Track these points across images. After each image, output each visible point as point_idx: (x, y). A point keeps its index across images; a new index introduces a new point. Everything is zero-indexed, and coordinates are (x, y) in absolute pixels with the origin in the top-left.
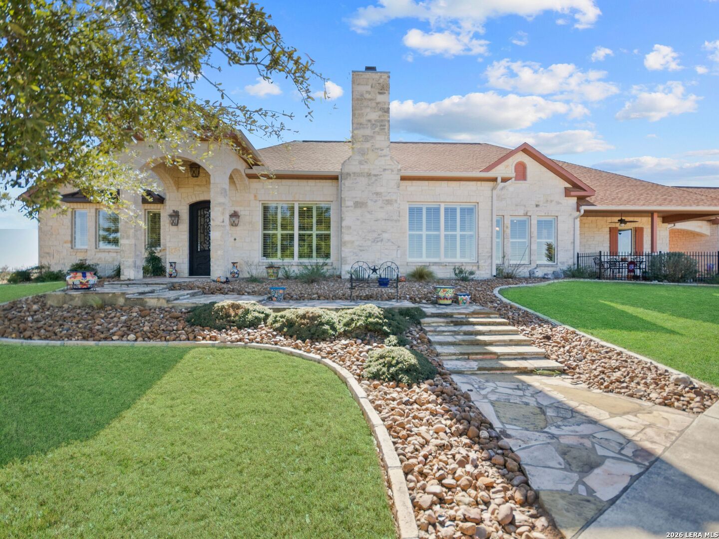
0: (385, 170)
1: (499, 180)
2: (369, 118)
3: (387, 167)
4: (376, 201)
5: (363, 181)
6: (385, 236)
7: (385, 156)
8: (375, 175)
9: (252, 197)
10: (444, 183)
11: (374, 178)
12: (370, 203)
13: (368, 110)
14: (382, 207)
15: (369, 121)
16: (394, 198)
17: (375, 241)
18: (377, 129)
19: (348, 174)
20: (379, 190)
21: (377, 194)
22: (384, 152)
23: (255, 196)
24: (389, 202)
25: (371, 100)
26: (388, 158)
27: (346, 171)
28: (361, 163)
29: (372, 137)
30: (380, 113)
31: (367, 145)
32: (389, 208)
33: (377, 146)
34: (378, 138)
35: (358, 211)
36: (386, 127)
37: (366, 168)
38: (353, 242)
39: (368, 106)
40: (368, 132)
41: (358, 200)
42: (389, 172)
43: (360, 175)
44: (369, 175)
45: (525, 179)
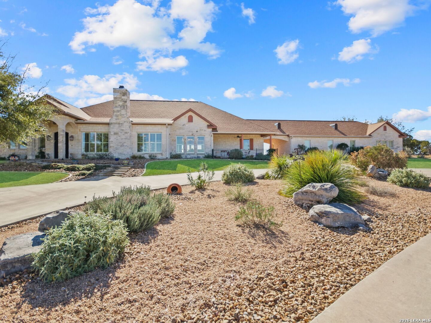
0: (125, 122)
1: (167, 125)
2: (119, 104)
4: (121, 133)
5: (117, 125)
6: (125, 144)
7: (125, 117)
8: (121, 124)
9: (78, 130)
11: (121, 125)
12: (119, 133)
13: (119, 101)
14: (124, 135)
15: (119, 105)
16: (128, 131)
17: (121, 146)
18: (122, 108)
19: (112, 123)
20: (123, 129)
21: (122, 130)
22: (124, 116)
23: (80, 130)
24: (126, 133)
25: (120, 98)
26: (126, 118)
28: (116, 119)
29: (120, 111)
30: (123, 102)
31: (119, 113)
32: (126, 135)
33: (122, 114)
34: (122, 111)
35: (115, 136)
36: (125, 107)
37: (118, 121)
38: (113, 146)
39: (118, 100)
40: (119, 109)
41: (115, 132)
42: (126, 122)
43: (116, 123)
44: (119, 124)
45: (192, 122)
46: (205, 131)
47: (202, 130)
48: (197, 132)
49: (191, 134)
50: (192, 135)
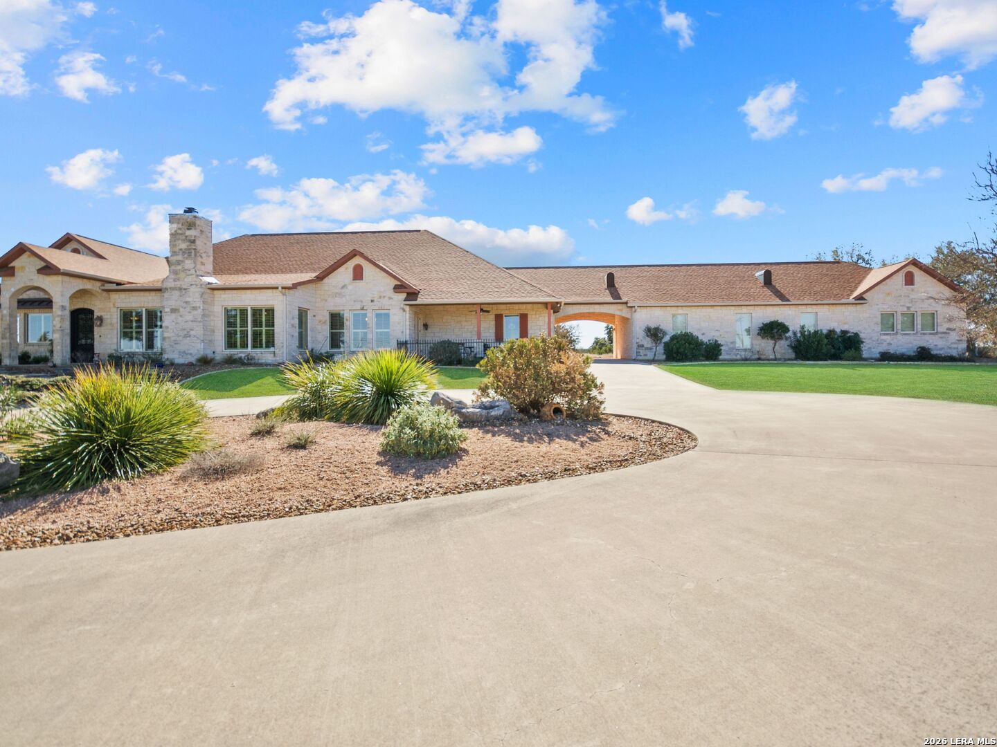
0: (191, 285)
2: (180, 247)
3: (193, 283)
4: (185, 308)
5: (177, 293)
6: (192, 333)
7: (191, 275)
8: (185, 289)
9: (112, 305)
10: (248, 291)
11: (184, 292)
12: (181, 310)
13: (181, 242)
14: (190, 312)
15: (181, 249)
16: (198, 305)
17: (185, 336)
18: (186, 256)
19: (166, 289)
20: (188, 299)
21: (186, 302)
22: (191, 272)
23: (114, 305)
24: (195, 308)
25: (181, 234)
26: (194, 276)
27: (164, 286)
28: (175, 280)
29: (182, 261)
30: (188, 243)
31: (179, 267)
32: (195, 312)
33: (186, 268)
34: (187, 262)
35: (173, 316)
36: (193, 254)
37: (178, 284)
38: (169, 338)
39: (179, 240)
40: (180, 258)
41: (173, 307)
42: (194, 286)
43: (174, 289)
44: (180, 289)
45: (362, 279)
46: (390, 298)
47: (384, 297)
48: (372, 301)
49: (359, 308)
50: (362, 309)
